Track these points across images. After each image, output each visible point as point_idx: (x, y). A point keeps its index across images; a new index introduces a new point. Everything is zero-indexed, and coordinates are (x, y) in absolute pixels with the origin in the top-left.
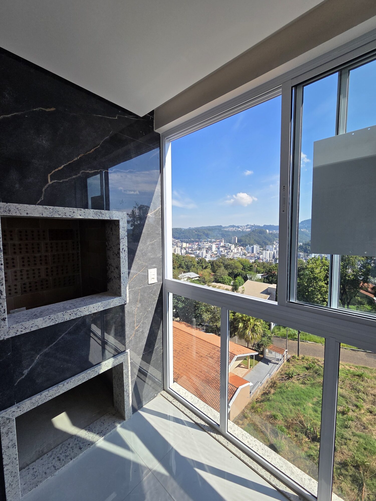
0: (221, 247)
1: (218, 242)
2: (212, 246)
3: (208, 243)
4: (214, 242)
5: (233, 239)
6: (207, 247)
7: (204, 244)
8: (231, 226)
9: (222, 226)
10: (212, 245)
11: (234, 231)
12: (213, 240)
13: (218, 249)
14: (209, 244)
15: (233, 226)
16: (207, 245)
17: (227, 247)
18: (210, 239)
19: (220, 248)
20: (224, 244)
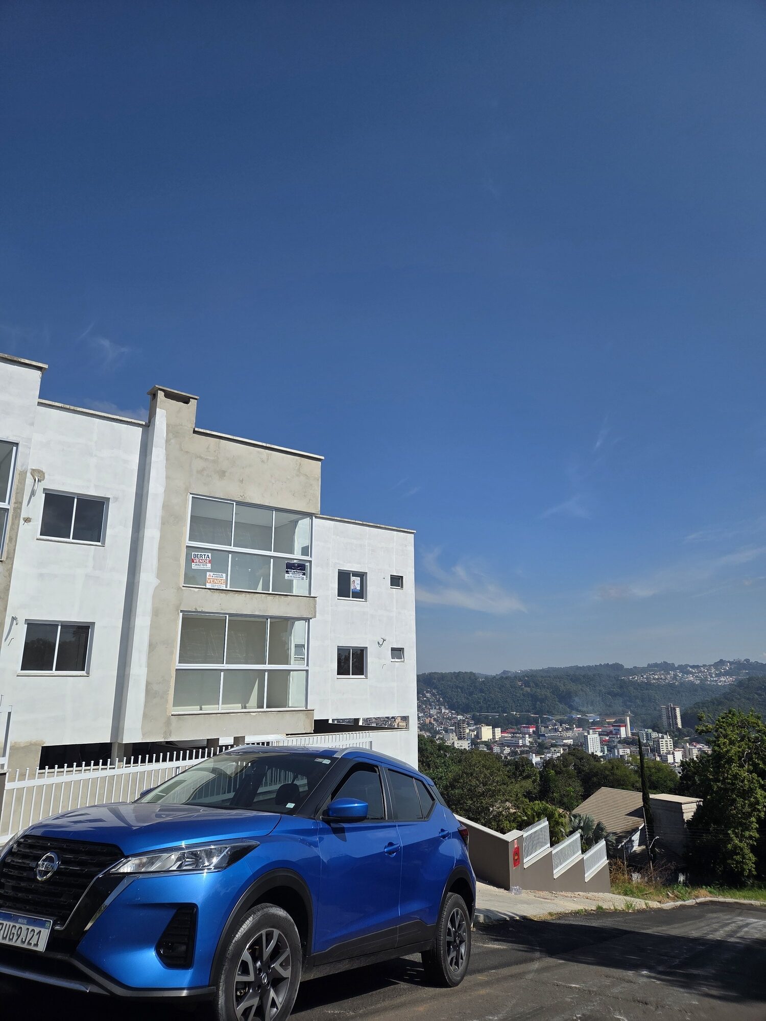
4: (594, 723)
6: (570, 742)
8: (656, 665)
10: (586, 734)
11: (671, 686)
12: (592, 717)
13: (611, 749)
14: (577, 730)
15: (666, 667)
16: (570, 734)
19: (619, 746)
20: (633, 734)
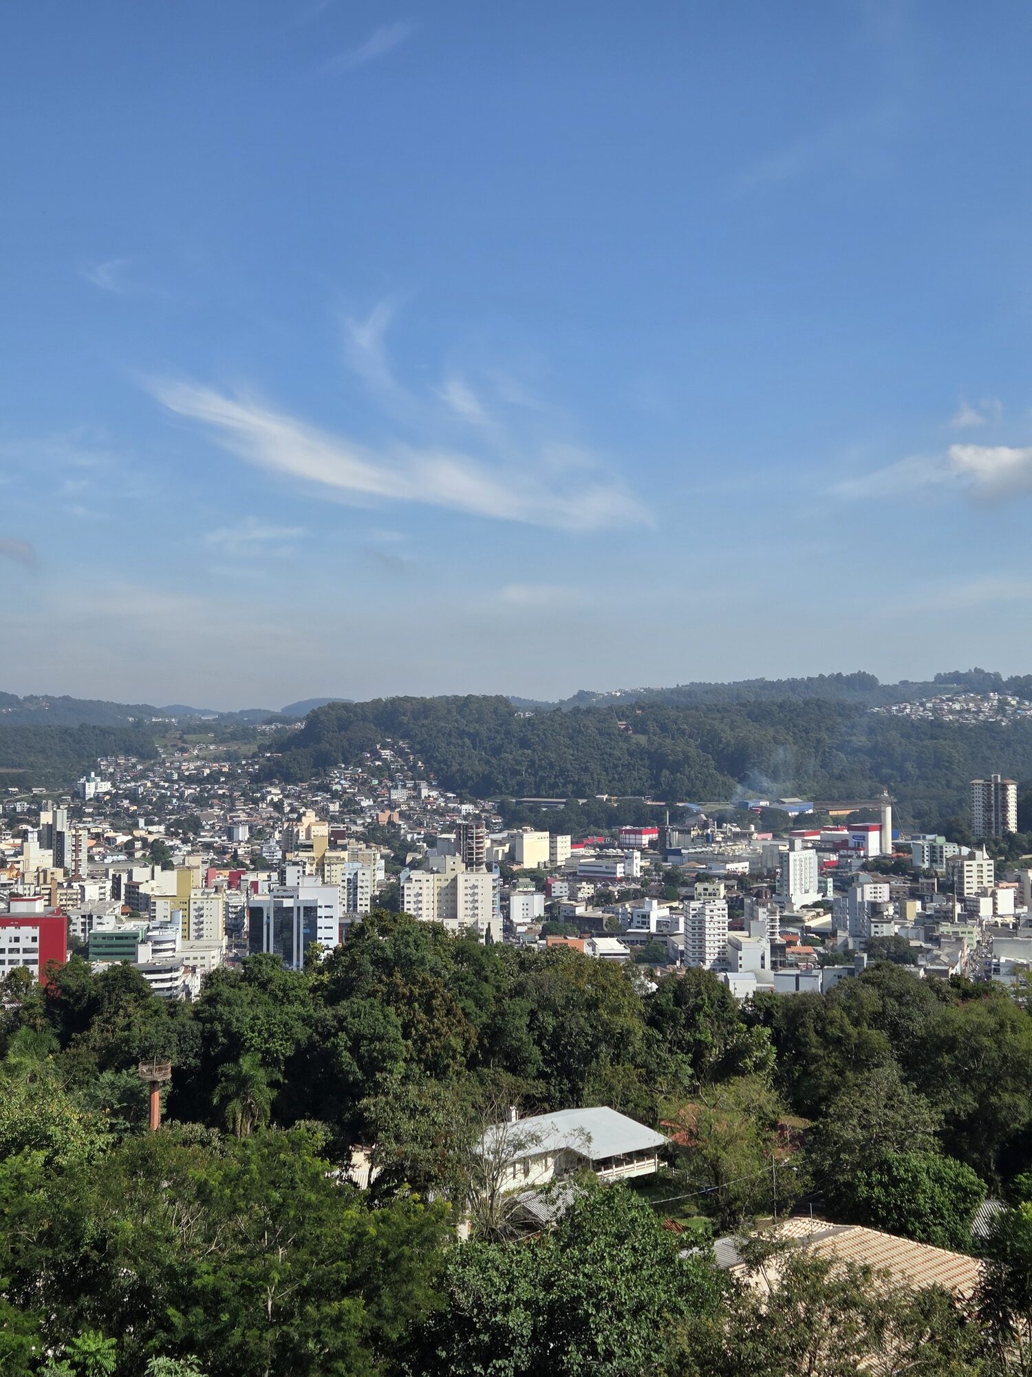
0: (864, 867)
1: (837, 821)
2: (784, 859)
3: (747, 836)
4: (801, 820)
5: (978, 795)
6: (742, 867)
7: (709, 839)
8: (956, 677)
9: (873, 680)
10: (784, 848)
12: (794, 806)
13: (845, 885)
14: (761, 840)
15: (979, 683)
16: (741, 848)
17: (928, 875)
18: (763, 793)
19: (864, 876)
20: (897, 848)
